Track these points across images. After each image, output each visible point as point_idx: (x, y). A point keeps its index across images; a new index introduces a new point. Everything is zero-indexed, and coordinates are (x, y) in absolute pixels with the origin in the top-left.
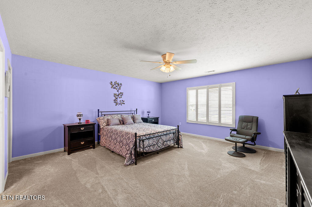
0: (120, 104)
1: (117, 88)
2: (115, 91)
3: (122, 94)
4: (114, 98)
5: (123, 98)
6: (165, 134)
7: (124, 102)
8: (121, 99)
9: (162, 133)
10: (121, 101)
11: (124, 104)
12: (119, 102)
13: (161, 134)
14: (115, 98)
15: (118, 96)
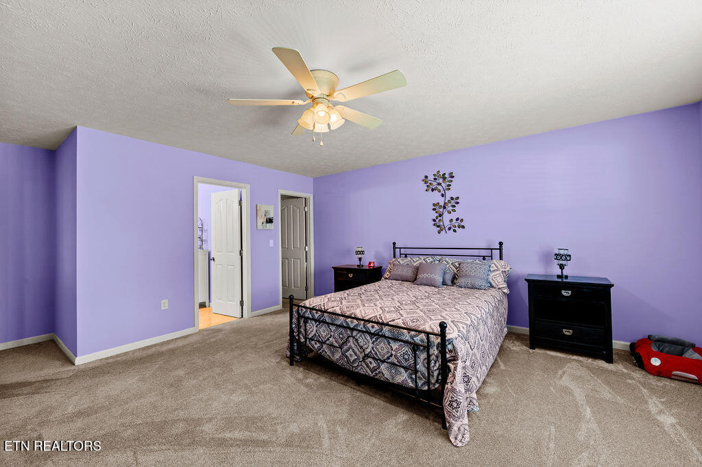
0: (450, 229)
1: (439, 187)
2: (436, 197)
3: (455, 201)
4: (434, 215)
5: (460, 212)
6: (373, 331)
7: (462, 224)
8: (454, 216)
9: (362, 322)
10: (454, 221)
11: (463, 227)
12: (447, 223)
13: (356, 326)
14: (437, 215)
15: (444, 207)
